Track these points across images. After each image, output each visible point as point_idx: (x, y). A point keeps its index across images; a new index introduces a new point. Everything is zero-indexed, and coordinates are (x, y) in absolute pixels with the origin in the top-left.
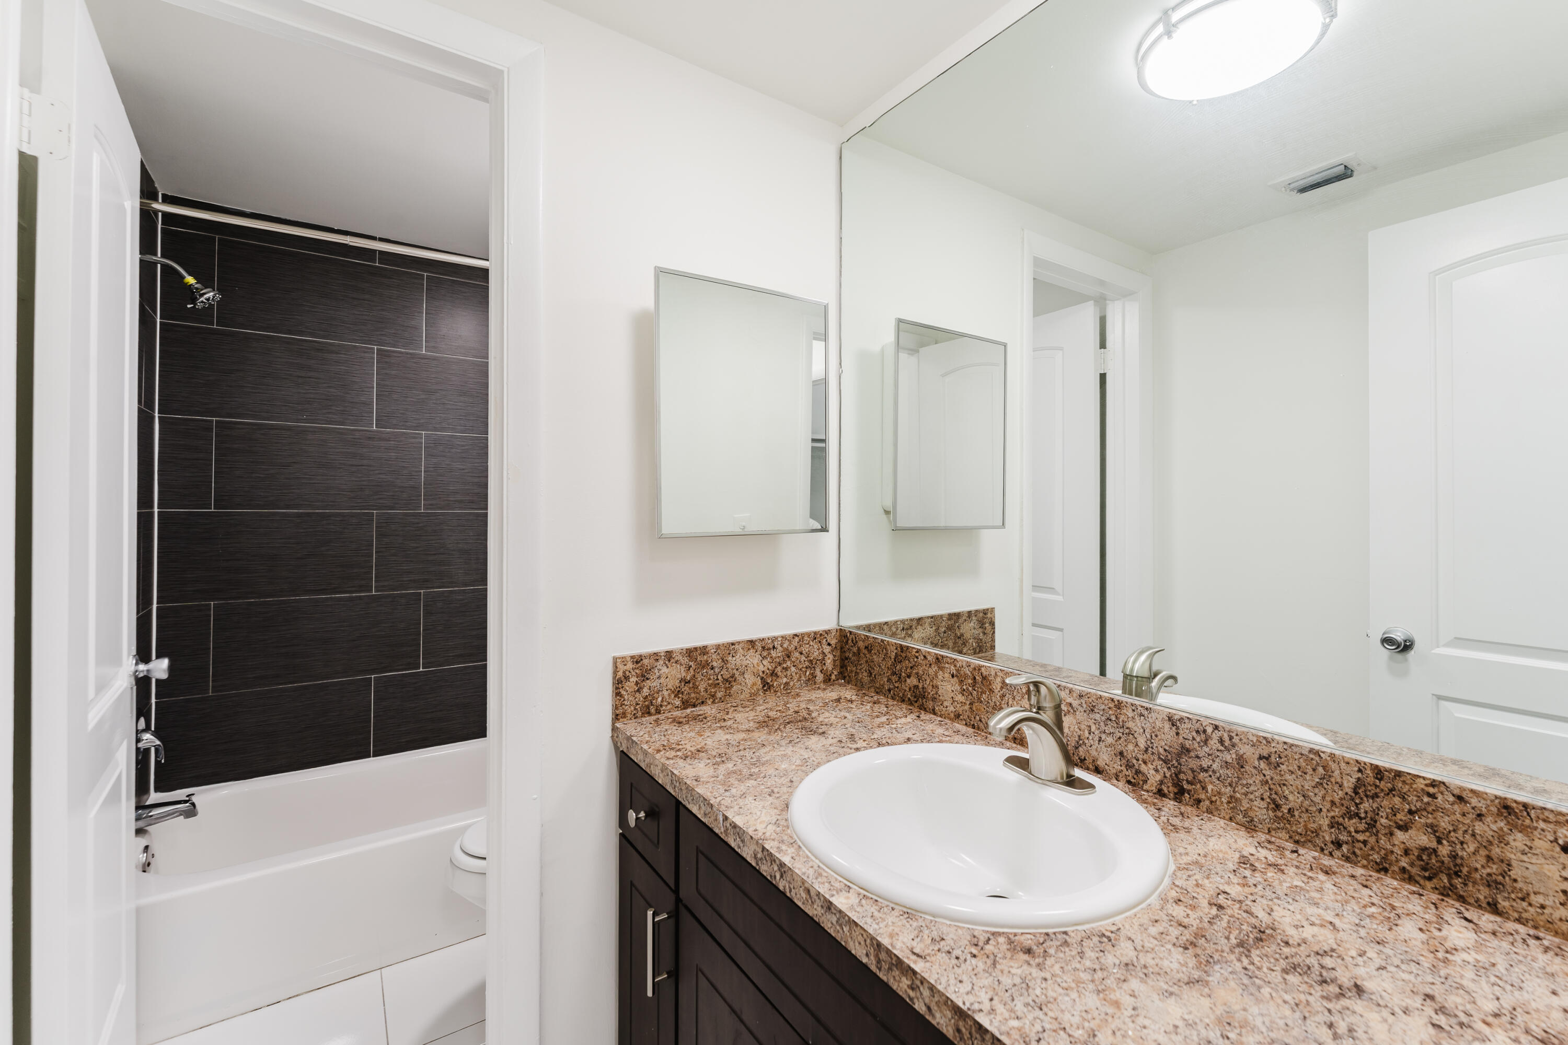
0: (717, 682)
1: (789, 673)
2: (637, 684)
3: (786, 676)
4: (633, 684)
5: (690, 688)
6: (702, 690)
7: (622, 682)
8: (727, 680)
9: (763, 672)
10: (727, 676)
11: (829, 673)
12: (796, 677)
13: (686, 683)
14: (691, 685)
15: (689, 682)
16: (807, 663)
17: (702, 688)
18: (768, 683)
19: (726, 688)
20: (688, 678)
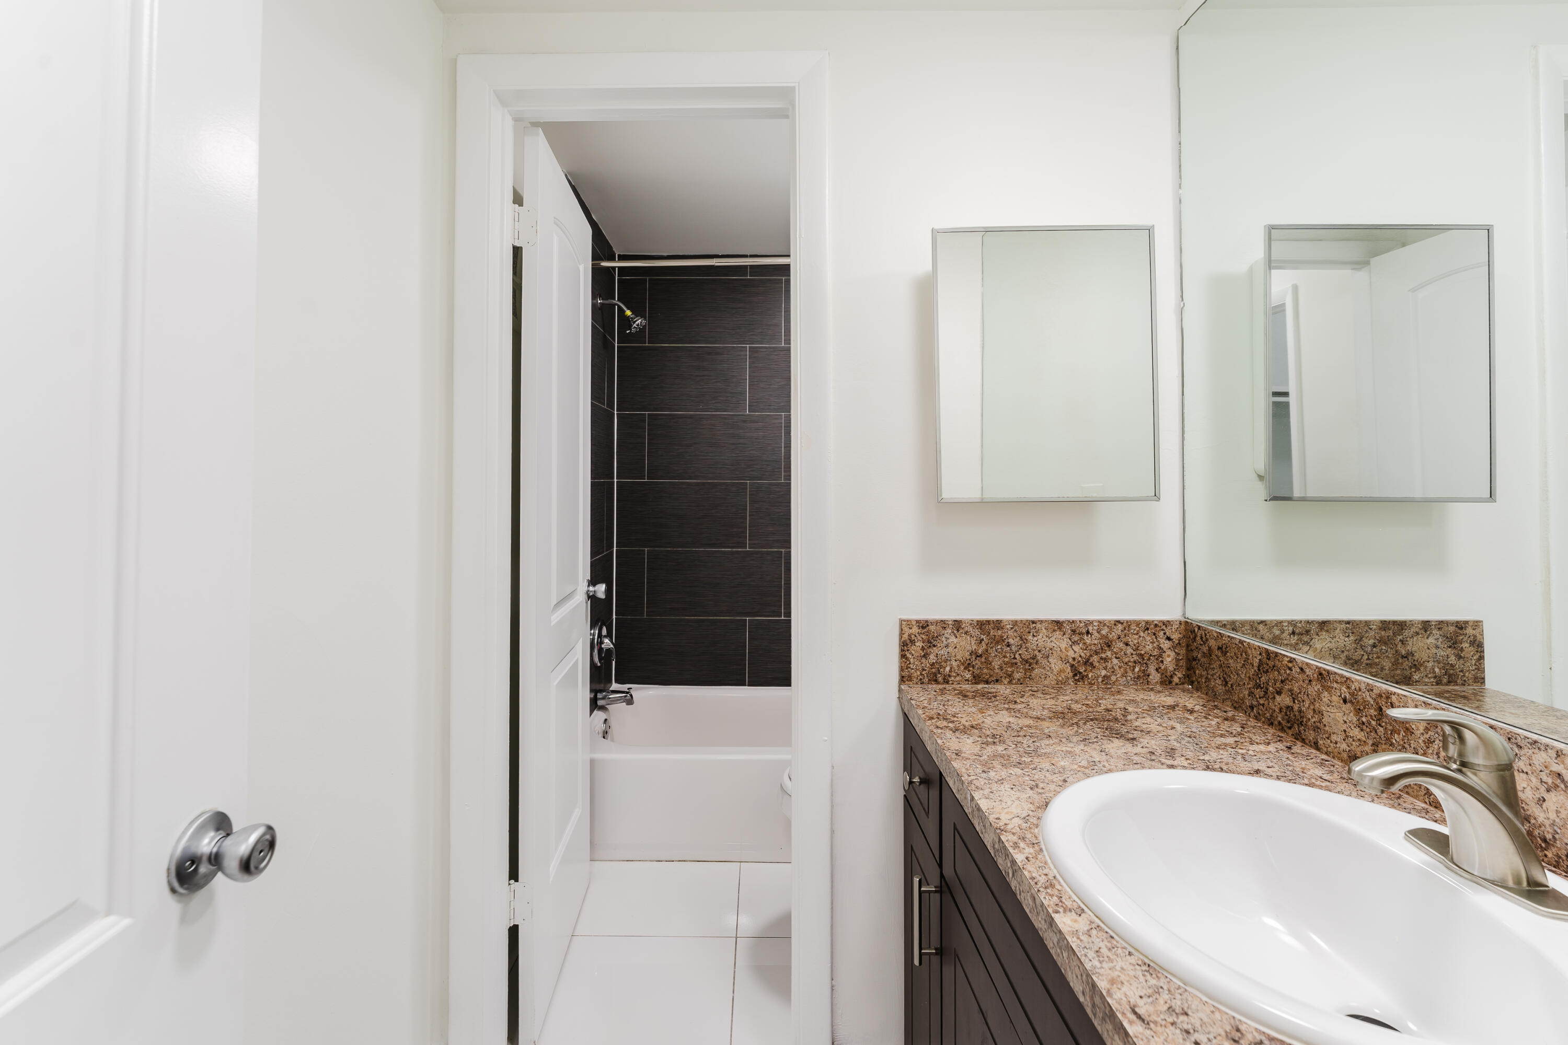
0: (1015, 661)
1: (1109, 665)
2: (923, 649)
3: (1105, 668)
4: (919, 648)
5: (982, 663)
6: (997, 667)
7: (907, 645)
8: (1027, 661)
9: (1074, 659)
10: (1026, 656)
11: (1169, 674)
12: (1120, 672)
13: (978, 656)
14: (983, 660)
15: (981, 656)
16: (1136, 658)
17: (996, 664)
18: (1080, 673)
19: (1025, 670)
20: (980, 652)
